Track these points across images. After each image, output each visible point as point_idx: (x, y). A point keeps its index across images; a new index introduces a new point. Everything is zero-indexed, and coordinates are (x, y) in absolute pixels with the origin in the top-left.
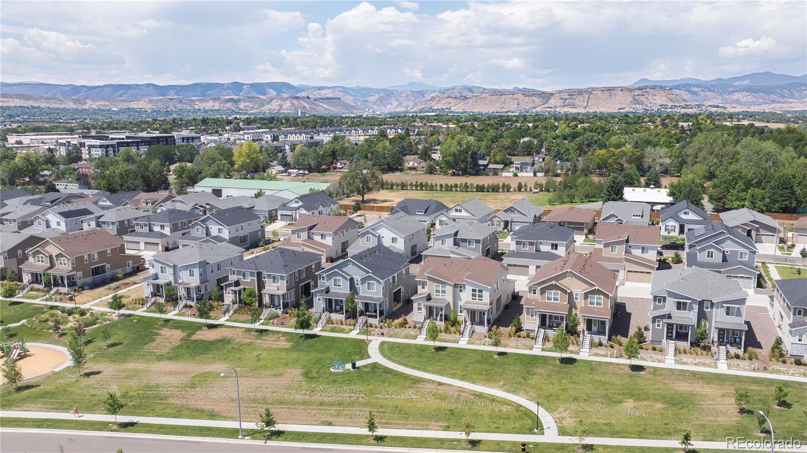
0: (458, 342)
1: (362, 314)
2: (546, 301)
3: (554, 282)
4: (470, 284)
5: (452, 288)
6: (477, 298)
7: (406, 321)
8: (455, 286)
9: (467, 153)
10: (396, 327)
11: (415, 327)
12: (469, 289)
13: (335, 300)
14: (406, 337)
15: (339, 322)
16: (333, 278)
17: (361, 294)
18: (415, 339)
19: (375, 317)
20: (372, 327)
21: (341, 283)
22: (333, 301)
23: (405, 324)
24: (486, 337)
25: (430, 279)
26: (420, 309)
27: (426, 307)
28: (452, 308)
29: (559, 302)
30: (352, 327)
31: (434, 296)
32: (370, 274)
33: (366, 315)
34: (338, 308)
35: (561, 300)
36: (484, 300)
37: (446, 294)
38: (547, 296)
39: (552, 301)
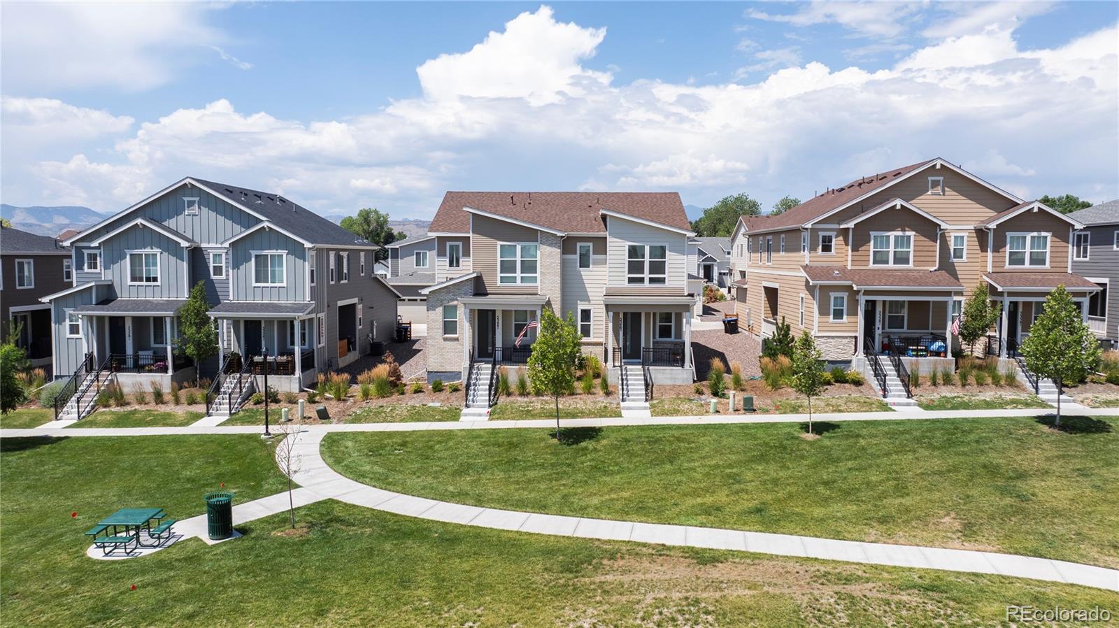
1: (235, 364)
2: (871, 265)
3: (897, 204)
4: (624, 229)
5: (557, 251)
6: (647, 275)
8: (567, 245)
10: (368, 393)
11: (440, 387)
12: (618, 248)
13: (135, 319)
15: (150, 398)
16: (128, 253)
17: (229, 295)
18: (455, 418)
19: (286, 369)
20: (277, 400)
22: (128, 325)
23: (395, 384)
24: (701, 393)
25: (481, 225)
26: (449, 328)
29: (911, 265)
30: (200, 407)
31: (495, 281)
32: (266, 224)
33: (250, 368)
34: (146, 355)
35: (917, 259)
36: (671, 278)
37: (536, 273)
38: (872, 249)
39: (891, 265)
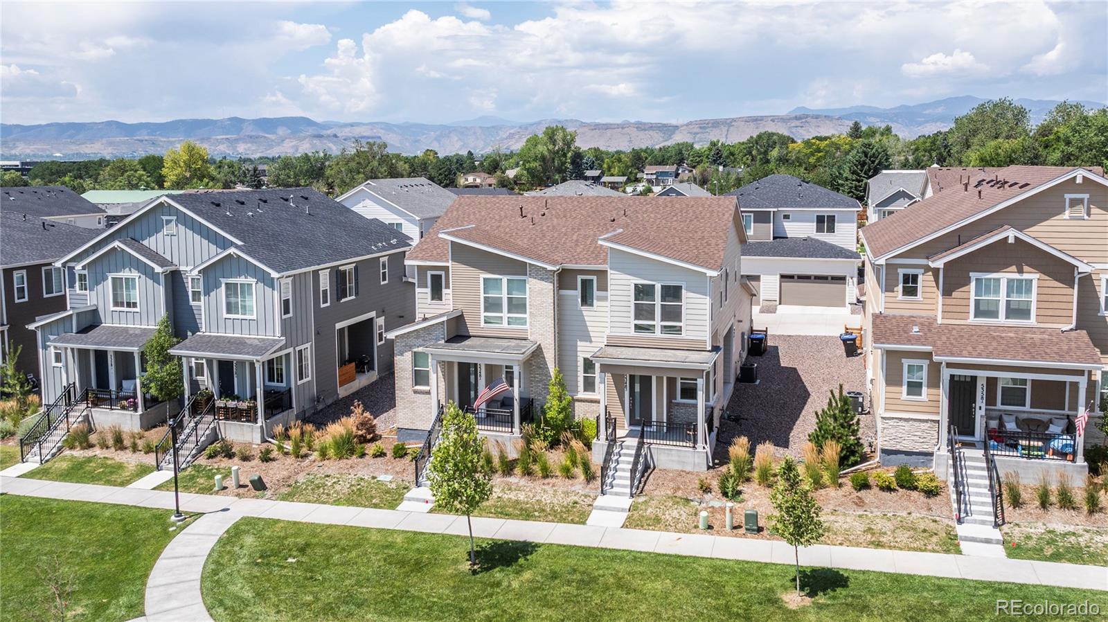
0: (582, 519)
1: (202, 405)
2: (972, 319)
3: (1011, 234)
4: (627, 264)
5: (548, 286)
6: (657, 322)
7: (371, 429)
8: (564, 279)
9: (565, 155)
10: (324, 455)
11: (400, 453)
12: (621, 285)
14: (358, 497)
16: (110, 276)
17: (204, 331)
18: (392, 505)
19: (248, 415)
20: (230, 456)
21: (136, 296)
22: (111, 361)
23: (363, 440)
24: (706, 489)
25: (462, 254)
26: (420, 378)
27: (447, 366)
28: (552, 370)
29: (1032, 321)
30: (150, 459)
31: (478, 322)
32: (232, 250)
33: (213, 410)
35: (1042, 312)
36: (690, 328)
37: (525, 313)
38: (973, 297)
39: (1002, 319)
